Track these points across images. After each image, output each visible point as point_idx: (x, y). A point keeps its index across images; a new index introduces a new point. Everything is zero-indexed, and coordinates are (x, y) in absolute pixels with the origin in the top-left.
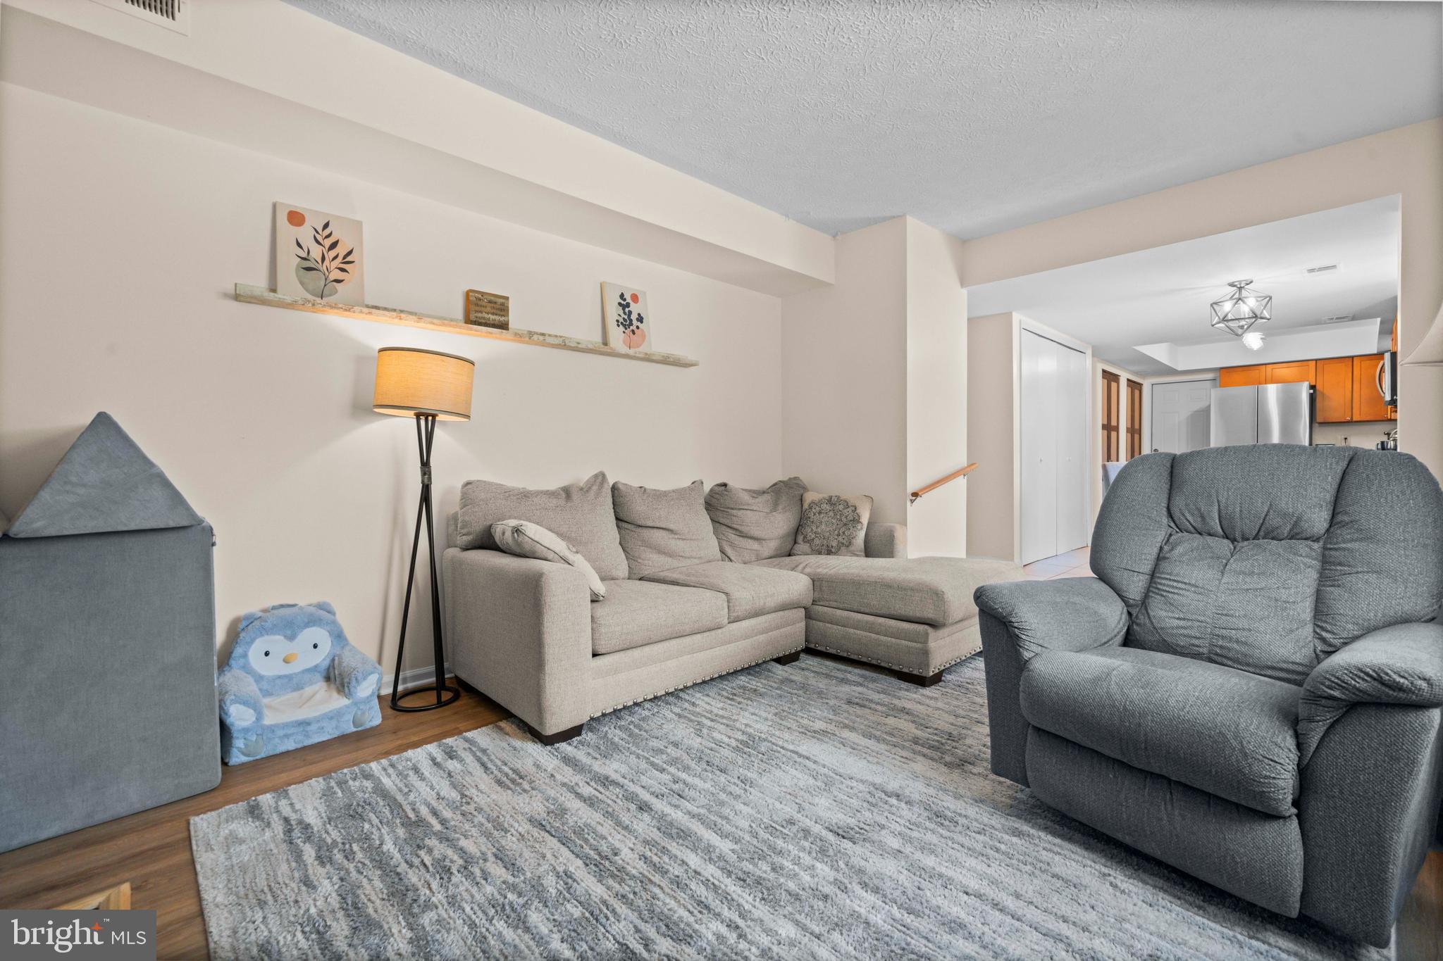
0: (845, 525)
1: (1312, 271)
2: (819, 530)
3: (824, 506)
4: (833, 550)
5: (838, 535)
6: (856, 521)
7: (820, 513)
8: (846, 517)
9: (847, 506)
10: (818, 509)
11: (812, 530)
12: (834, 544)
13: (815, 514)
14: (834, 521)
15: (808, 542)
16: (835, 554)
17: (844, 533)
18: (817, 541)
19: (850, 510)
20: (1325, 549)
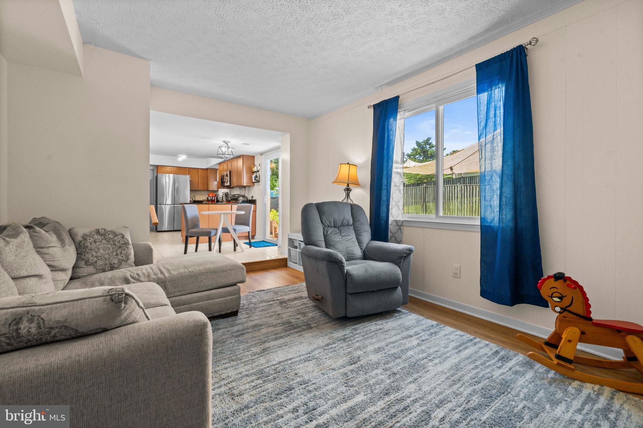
0: (120, 247)
1: (245, 144)
2: (99, 254)
3: (96, 237)
4: (115, 266)
5: (117, 255)
6: (126, 244)
7: (95, 242)
8: (119, 242)
9: (115, 235)
10: (92, 239)
11: (93, 255)
12: (116, 261)
13: (91, 244)
14: (109, 246)
15: (92, 264)
16: (117, 268)
17: (121, 253)
18: (100, 263)
19: (120, 237)
20: (354, 227)
